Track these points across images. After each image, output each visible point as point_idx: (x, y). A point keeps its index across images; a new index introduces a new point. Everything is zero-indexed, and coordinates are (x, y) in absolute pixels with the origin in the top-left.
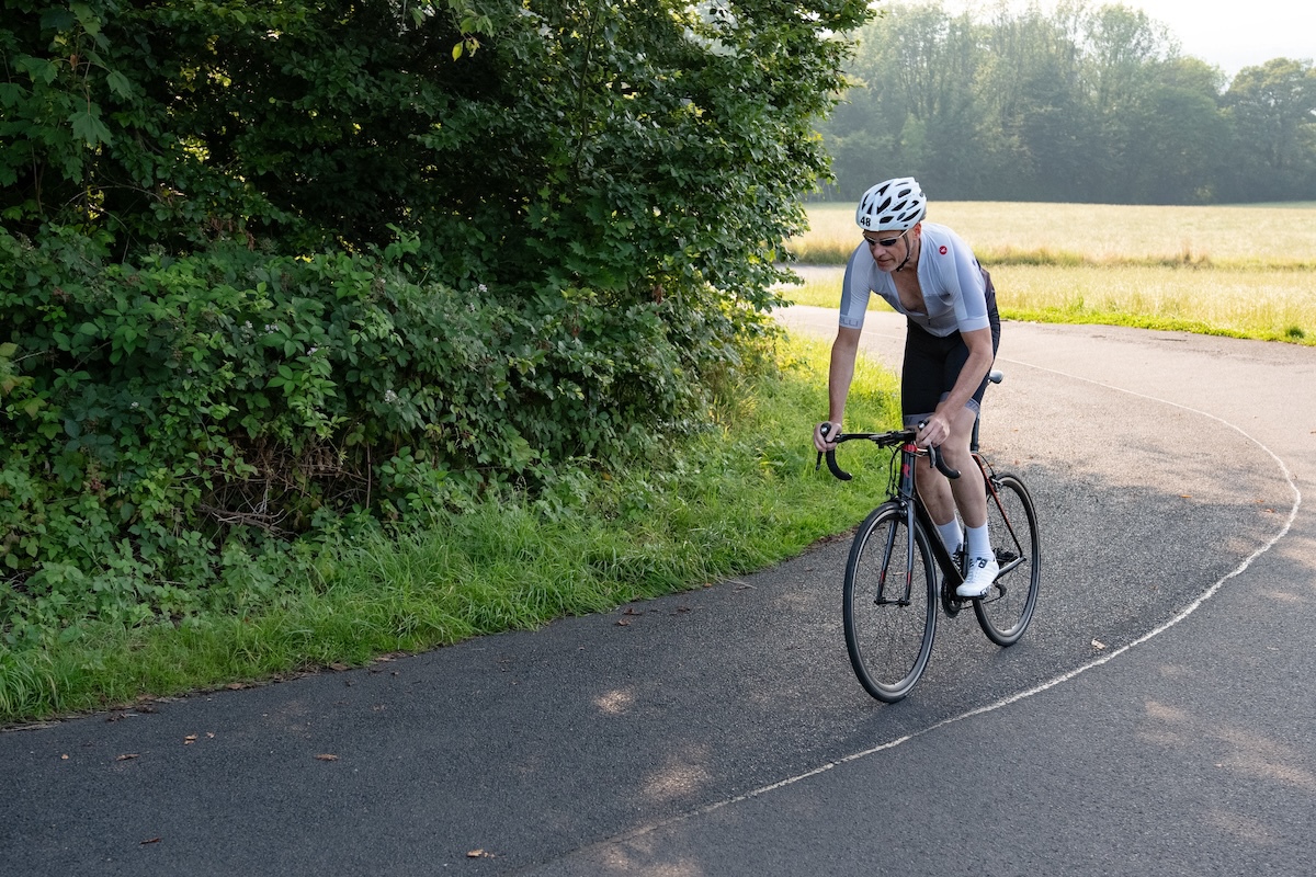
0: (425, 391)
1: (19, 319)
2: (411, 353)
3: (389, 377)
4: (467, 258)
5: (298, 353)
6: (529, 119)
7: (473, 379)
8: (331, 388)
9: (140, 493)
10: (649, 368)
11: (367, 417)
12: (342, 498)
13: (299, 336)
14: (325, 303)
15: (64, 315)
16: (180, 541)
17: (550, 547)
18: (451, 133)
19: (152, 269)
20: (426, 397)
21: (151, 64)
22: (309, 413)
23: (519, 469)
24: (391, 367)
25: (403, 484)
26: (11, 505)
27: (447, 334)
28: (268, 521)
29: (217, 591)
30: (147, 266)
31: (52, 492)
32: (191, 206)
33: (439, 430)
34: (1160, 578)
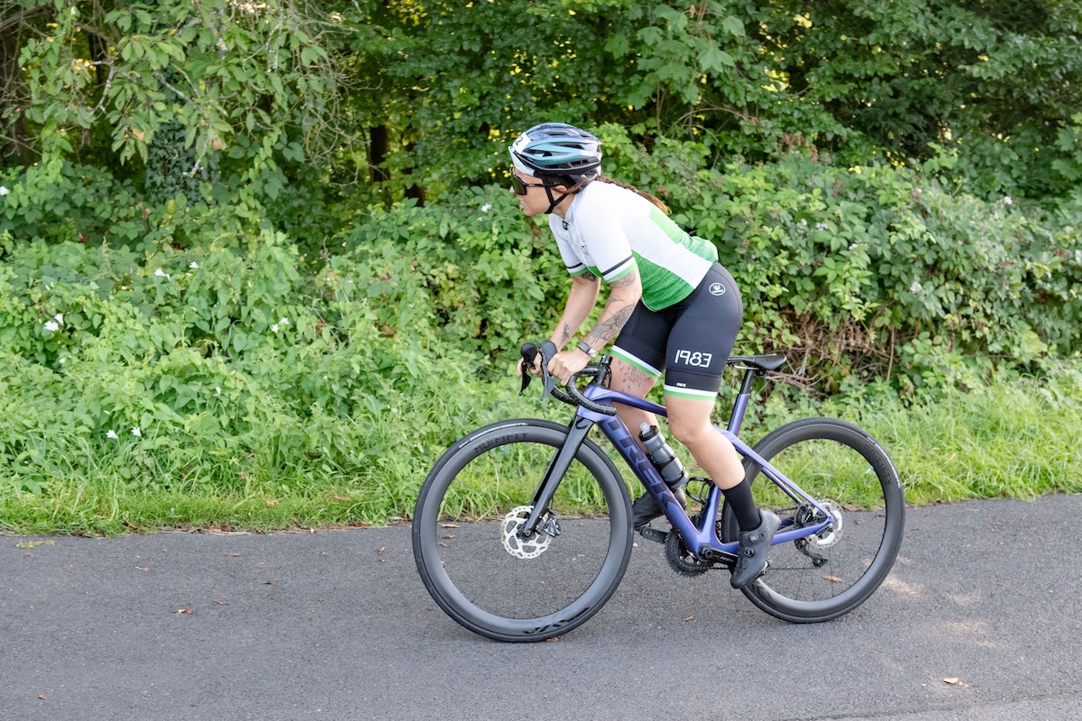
0: (947, 285)
2: (937, 253)
3: (917, 270)
4: (998, 174)
5: (841, 247)
7: (991, 279)
8: (867, 277)
11: (894, 304)
12: (867, 370)
14: (869, 208)
17: (1048, 429)
18: (996, 65)
19: (733, 175)
20: (948, 291)
21: (751, 11)
22: (847, 298)
23: (1026, 360)
24: (919, 264)
25: (921, 363)
27: (971, 238)
28: (805, 383)
30: (730, 172)
32: (770, 124)
33: (956, 320)
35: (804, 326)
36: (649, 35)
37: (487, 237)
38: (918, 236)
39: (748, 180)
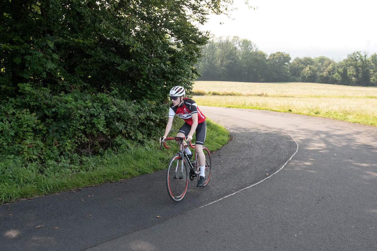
0: (122, 123)
1: (36, 108)
2: (120, 115)
3: (115, 120)
5: (98, 115)
6: (139, 64)
7: (131, 121)
9: (65, 145)
10: (166, 118)
11: (111, 129)
12: (104, 146)
13: (97, 111)
14: (101, 104)
15: (46, 107)
16: (73, 156)
18: (123, 67)
21: (57, 51)
22: (101, 128)
23: (141, 140)
24: (116, 118)
25: (119, 143)
26: (38, 148)
27: (128, 111)
28: (90, 151)
29: (83, 166)
30: (62, 96)
31: (46, 145)
32: (66, 83)
33: (125, 131)
34: (275, 161)
35: (89, 136)
36: (28, 58)
38: (115, 111)
39: (69, 98)
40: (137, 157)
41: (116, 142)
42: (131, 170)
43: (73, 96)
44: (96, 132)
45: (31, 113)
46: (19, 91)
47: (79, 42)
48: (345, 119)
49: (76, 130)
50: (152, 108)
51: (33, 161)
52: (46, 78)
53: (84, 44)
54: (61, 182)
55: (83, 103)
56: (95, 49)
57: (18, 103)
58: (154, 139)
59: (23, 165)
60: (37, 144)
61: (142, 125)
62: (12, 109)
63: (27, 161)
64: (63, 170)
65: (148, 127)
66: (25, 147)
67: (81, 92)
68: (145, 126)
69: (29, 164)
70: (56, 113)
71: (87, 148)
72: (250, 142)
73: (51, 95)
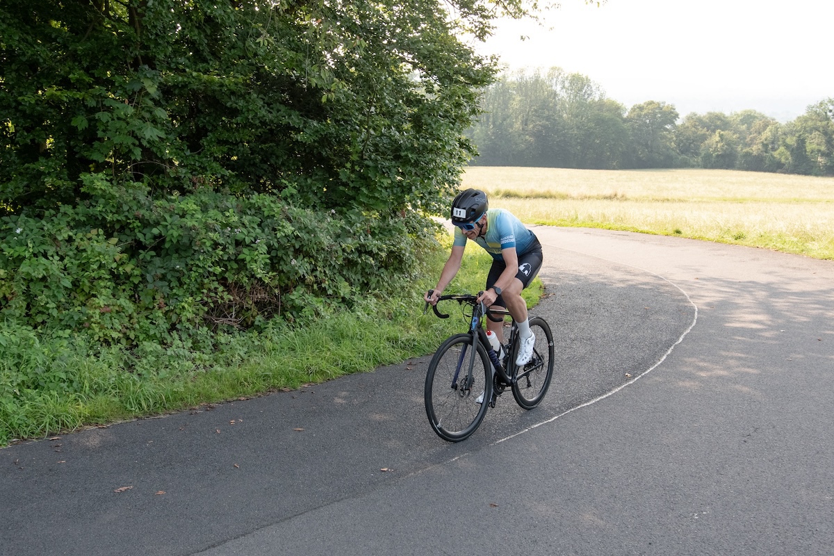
0: (306, 260)
1: (117, 227)
2: (301, 242)
3: (290, 253)
5: (252, 242)
6: (343, 129)
7: (326, 254)
8: (266, 258)
9: (180, 309)
10: (401, 249)
11: (280, 273)
12: (266, 311)
14: (260, 218)
15: (139, 224)
16: (199, 332)
18: (308, 135)
19: (177, 202)
20: (306, 263)
21: (164, 103)
22: (259, 271)
23: (347, 297)
24: (292, 249)
25: (297, 304)
26: (123, 314)
27: (317, 233)
28: (235, 322)
30: (174, 201)
31: (139, 309)
32: (184, 171)
33: (311, 278)
34: (646, 345)
35: (232, 289)
36: (103, 116)
37: (25, 250)
38: (290, 233)
39: (189, 206)
40: (339, 336)
41: (291, 303)
42: (324, 365)
43: (199, 200)
44: (247, 281)
45: (107, 239)
46: (82, 190)
47: (212, 82)
48: (802, 251)
49: (206, 275)
50: (371, 227)
51: (112, 344)
52: (141, 160)
53: (222, 85)
54: (172, 390)
55: (220, 217)
56: (247, 97)
57: (80, 215)
58: (376, 296)
59: (91, 352)
60: (119, 306)
61: (350, 264)
62: (66, 228)
63: (100, 343)
64: (176, 362)
65: (363, 269)
66: (95, 313)
67: (217, 191)
68: (356, 267)
69: (104, 351)
70: (160, 239)
71: (229, 314)
72: (588, 301)
73: (150, 198)
